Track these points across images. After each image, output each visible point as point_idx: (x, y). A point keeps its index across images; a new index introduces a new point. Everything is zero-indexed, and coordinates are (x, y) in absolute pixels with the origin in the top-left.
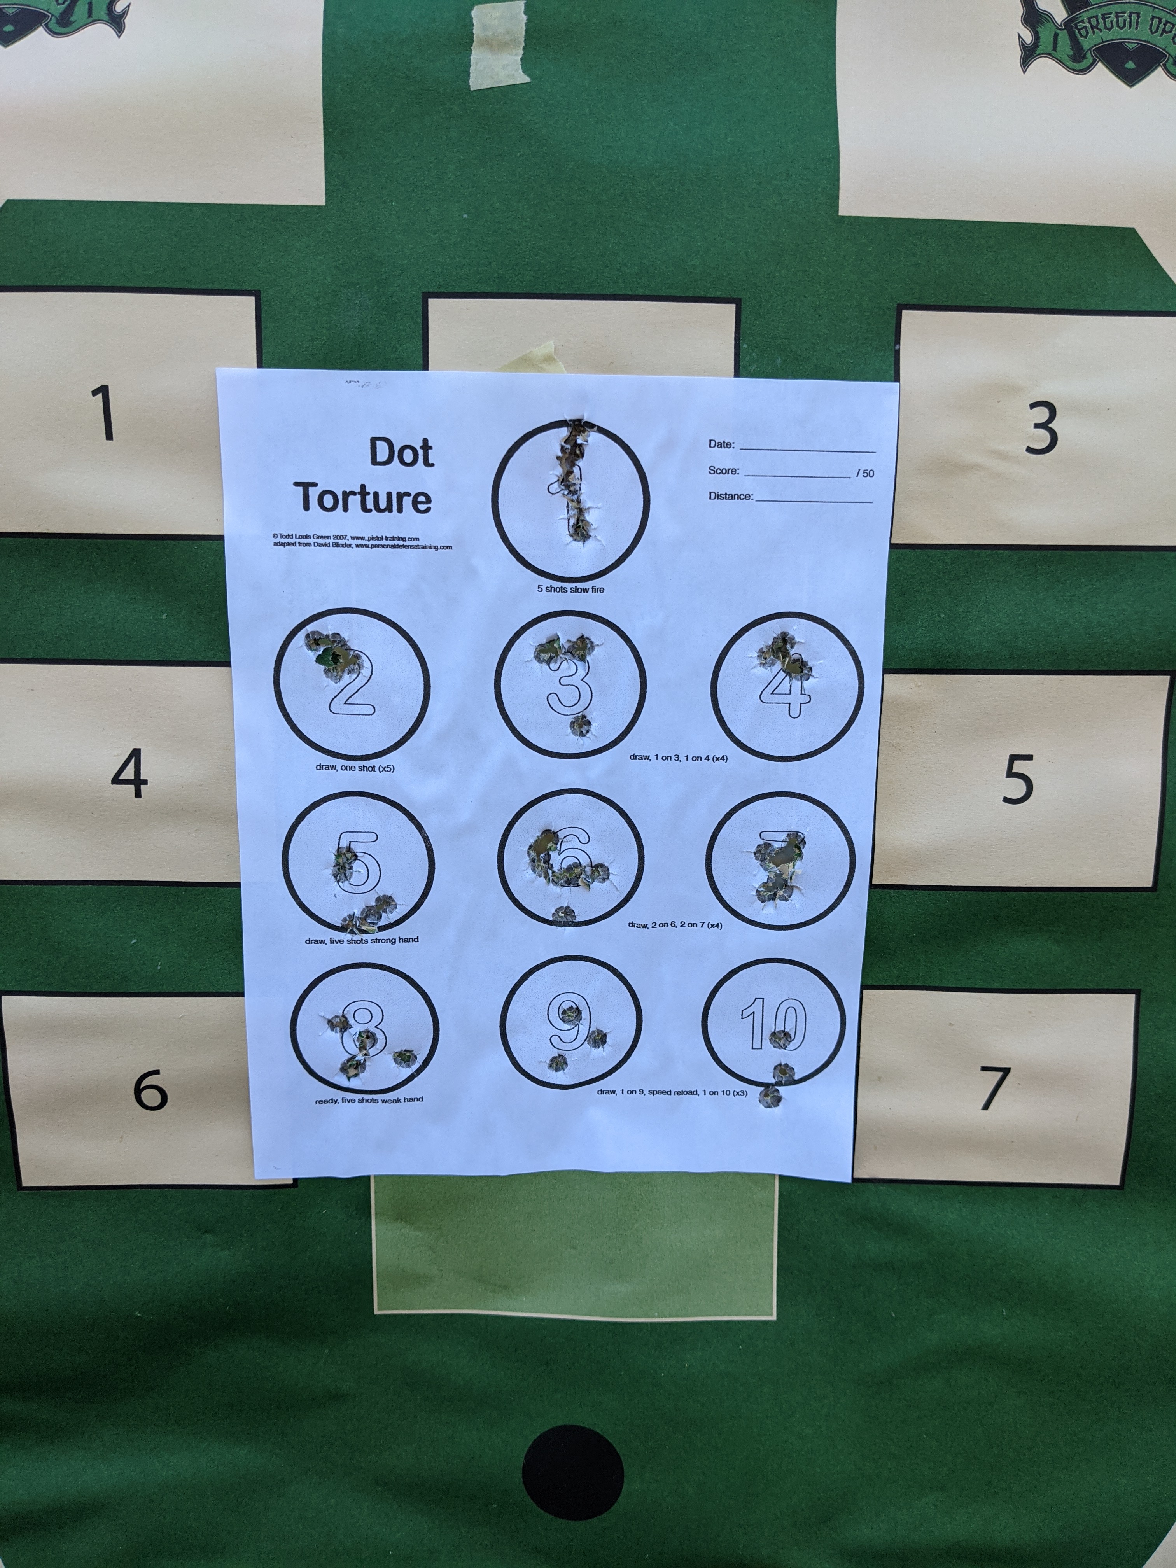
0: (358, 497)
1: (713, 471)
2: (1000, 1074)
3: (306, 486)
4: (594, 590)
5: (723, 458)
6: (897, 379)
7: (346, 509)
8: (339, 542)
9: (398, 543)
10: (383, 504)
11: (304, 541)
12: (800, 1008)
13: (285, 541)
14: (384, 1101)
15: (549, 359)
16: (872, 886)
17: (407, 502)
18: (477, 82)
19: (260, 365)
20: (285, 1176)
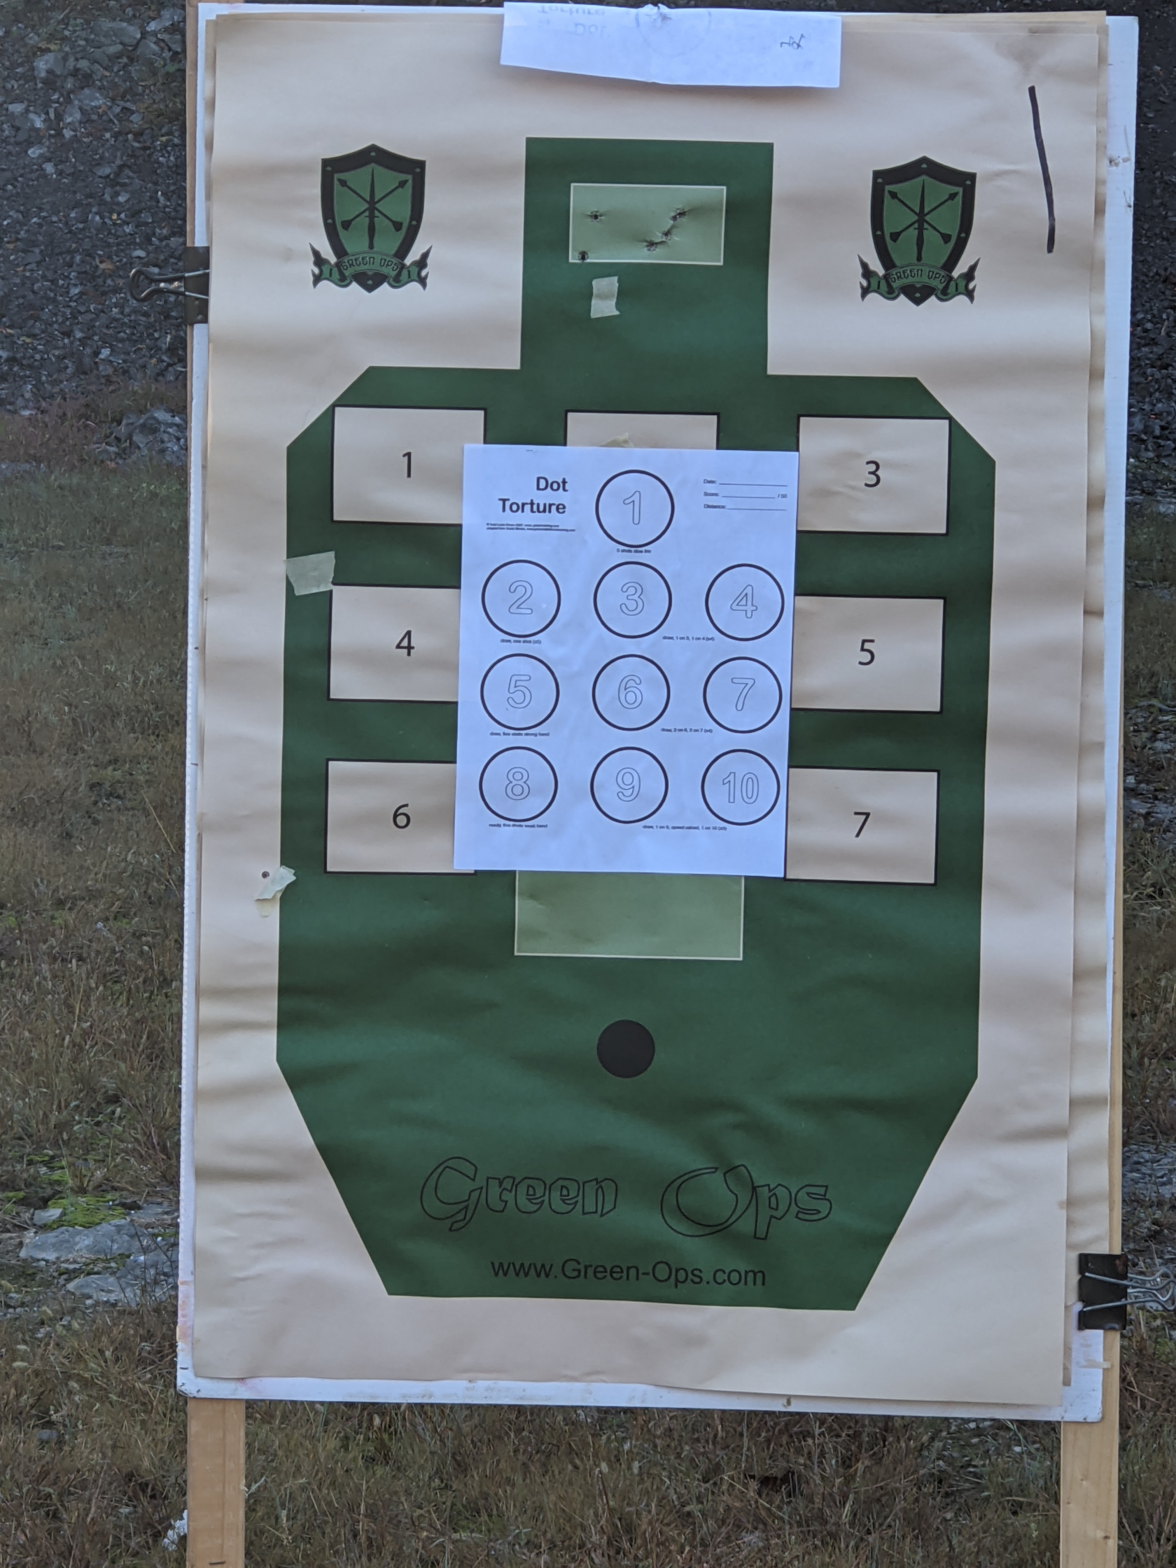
0: (529, 506)
1: (706, 494)
2: (864, 817)
3: (504, 501)
4: (646, 551)
5: (710, 488)
6: (798, 450)
7: (523, 511)
8: (519, 527)
9: (549, 528)
10: (541, 509)
11: (501, 527)
12: (754, 778)
13: (493, 527)
14: (526, 826)
15: (626, 442)
16: (792, 709)
17: (554, 508)
18: (594, 314)
19: (485, 442)
20: (470, 868)
